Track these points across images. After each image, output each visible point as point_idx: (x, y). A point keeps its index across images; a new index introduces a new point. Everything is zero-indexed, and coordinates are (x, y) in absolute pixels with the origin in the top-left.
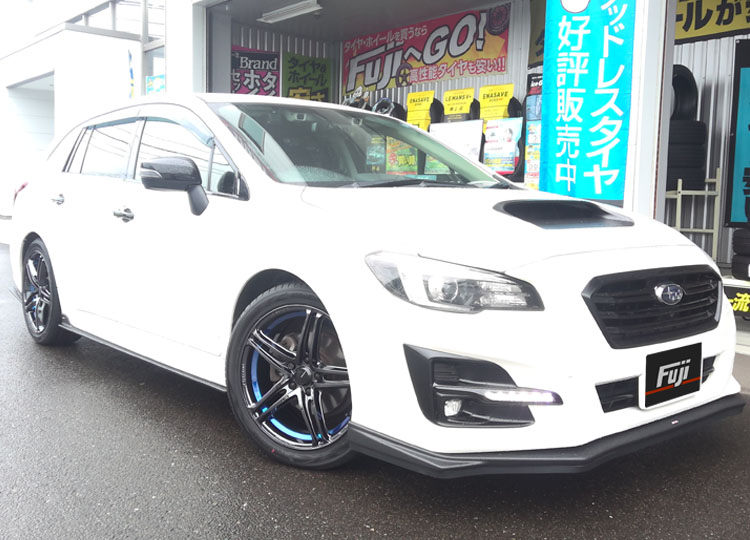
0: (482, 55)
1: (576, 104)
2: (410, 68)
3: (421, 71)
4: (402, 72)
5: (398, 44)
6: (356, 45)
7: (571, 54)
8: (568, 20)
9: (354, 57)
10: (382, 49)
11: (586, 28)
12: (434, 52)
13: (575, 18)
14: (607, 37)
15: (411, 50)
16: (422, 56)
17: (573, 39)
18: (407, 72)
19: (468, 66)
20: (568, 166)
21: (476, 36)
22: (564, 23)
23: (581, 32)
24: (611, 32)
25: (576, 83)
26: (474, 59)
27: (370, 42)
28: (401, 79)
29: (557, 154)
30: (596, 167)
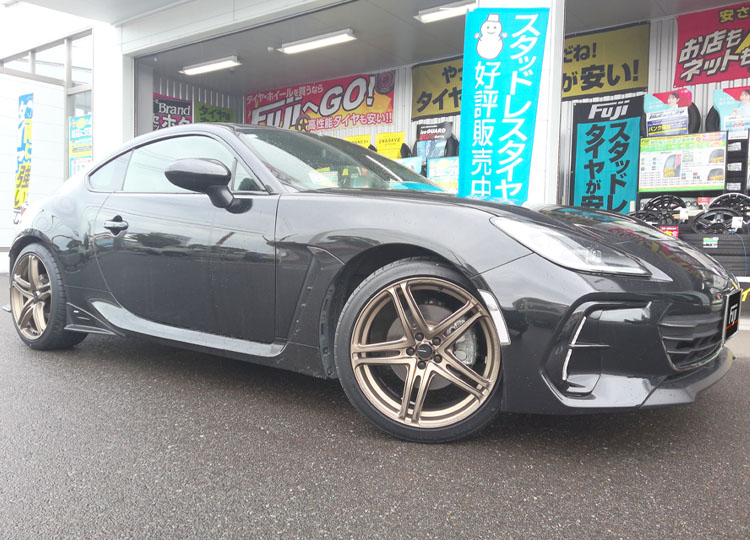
0: (372, 109)
1: (488, 131)
2: (309, 119)
3: (318, 122)
4: (301, 122)
5: (297, 99)
6: (258, 98)
7: (485, 92)
8: (482, 65)
9: (256, 109)
10: (282, 103)
11: (496, 72)
12: (329, 105)
13: (488, 64)
14: (515, 79)
15: (309, 104)
16: (319, 110)
17: (486, 80)
18: (306, 121)
19: (360, 118)
20: (483, 182)
21: (366, 94)
22: (479, 67)
23: (493, 74)
24: (520, 75)
25: (488, 115)
26: (365, 113)
27: (270, 96)
28: (300, 127)
29: (473, 173)
30: (503, 181)
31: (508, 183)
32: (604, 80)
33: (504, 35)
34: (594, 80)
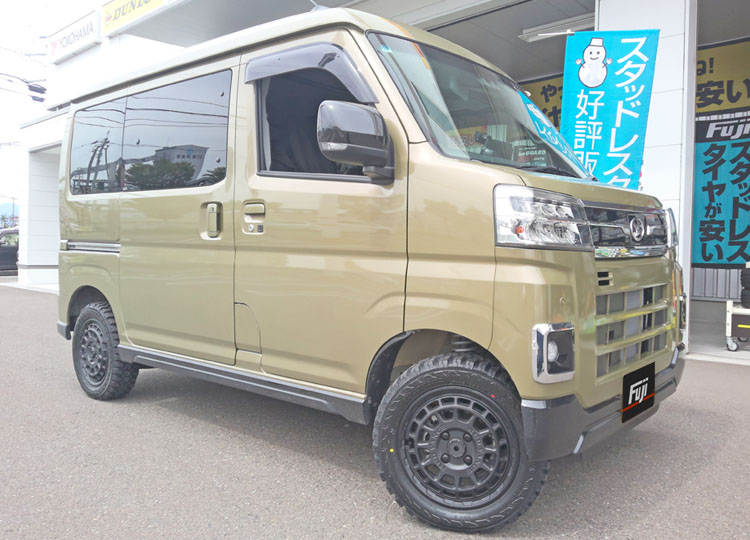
1: (592, 164)
7: (589, 122)
8: (585, 93)
11: (600, 101)
13: (591, 93)
22: (582, 95)
23: (596, 104)
25: (593, 147)
32: (723, 97)
33: (609, 62)
34: (711, 96)
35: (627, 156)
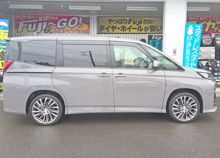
0: (81, 28)
1: (189, 52)
2: (51, 28)
3: (56, 30)
4: (47, 29)
5: (44, 20)
6: (22, 17)
7: (189, 43)
8: (188, 36)
9: (21, 21)
10: (37, 21)
11: (191, 38)
12: (61, 24)
13: (190, 36)
14: (196, 40)
15: (51, 23)
16: (56, 26)
17: (189, 40)
18: (50, 29)
19: (76, 31)
20: (188, 63)
21: (78, 23)
23: (190, 39)
24: (197, 40)
25: (189, 48)
26: (78, 29)
27: (30, 17)
28: (47, 31)
29: (186, 61)
30: (192, 63)
31: (193, 63)
33: (193, 30)
34: (153, 29)
35: (197, 50)
